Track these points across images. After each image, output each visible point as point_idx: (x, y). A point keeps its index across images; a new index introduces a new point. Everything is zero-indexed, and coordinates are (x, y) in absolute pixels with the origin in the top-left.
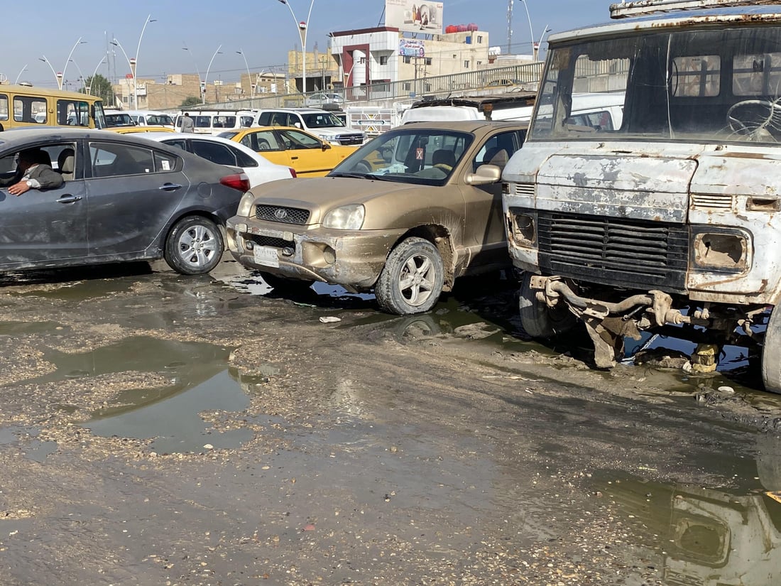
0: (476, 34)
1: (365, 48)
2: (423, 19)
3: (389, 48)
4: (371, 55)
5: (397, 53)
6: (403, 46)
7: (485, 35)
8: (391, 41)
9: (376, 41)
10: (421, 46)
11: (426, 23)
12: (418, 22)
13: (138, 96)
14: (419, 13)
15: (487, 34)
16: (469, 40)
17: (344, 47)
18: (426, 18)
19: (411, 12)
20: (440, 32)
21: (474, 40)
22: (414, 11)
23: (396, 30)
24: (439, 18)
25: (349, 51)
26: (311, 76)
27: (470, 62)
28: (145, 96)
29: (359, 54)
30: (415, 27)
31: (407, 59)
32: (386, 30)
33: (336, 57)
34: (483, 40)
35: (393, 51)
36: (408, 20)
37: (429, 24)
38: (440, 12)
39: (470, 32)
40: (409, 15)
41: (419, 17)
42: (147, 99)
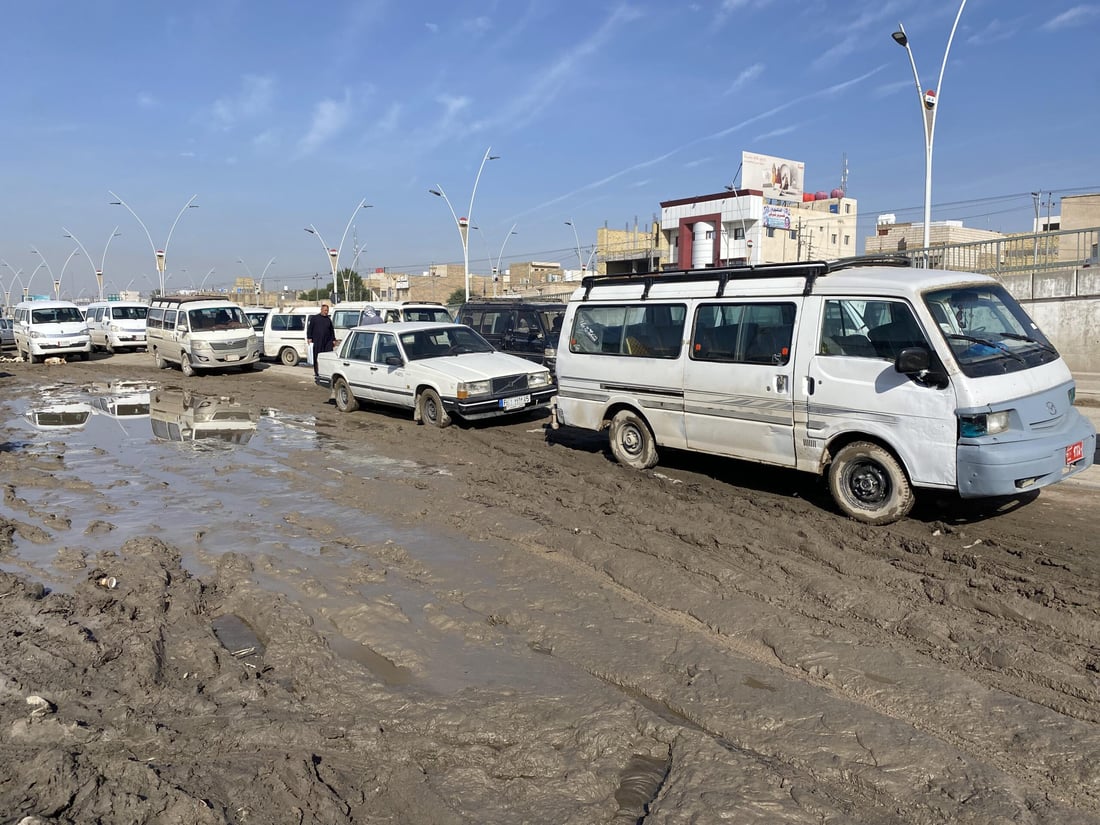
0: (844, 201)
1: (714, 219)
2: (783, 182)
3: (752, 217)
4: (723, 228)
5: (760, 223)
6: (767, 215)
7: (853, 203)
8: (755, 208)
9: (729, 209)
10: (786, 215)
11: (786, 187)
12: (777, 186)
13: (398, 290)
14: (779, 174)
15: (855, 201)
16: (835, 209)
17: (681, 220)
18: (787, 181)
19: (771, 172)
20: (800, 199)
21: (842, 208)
22: (774, 172)
23: (760, 193)
24: (800, 183)
25: (689, 224)
26: (630, 258)
27: (837, 237)
28: (406, 290)
29: (703, 228)
30: (774, 193)
31: (771, 230)
32: (748, 194)
33: (668, 233)
34: (851, 208)
35: (756, 220)
36: (767, 182)
37: (790, 189)
38: (801, 174)
39: (837, 199)
40: (768, 176)
41: (779, 180)
42: (409, 293)
